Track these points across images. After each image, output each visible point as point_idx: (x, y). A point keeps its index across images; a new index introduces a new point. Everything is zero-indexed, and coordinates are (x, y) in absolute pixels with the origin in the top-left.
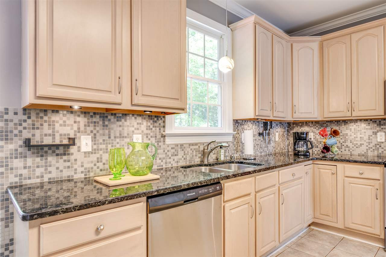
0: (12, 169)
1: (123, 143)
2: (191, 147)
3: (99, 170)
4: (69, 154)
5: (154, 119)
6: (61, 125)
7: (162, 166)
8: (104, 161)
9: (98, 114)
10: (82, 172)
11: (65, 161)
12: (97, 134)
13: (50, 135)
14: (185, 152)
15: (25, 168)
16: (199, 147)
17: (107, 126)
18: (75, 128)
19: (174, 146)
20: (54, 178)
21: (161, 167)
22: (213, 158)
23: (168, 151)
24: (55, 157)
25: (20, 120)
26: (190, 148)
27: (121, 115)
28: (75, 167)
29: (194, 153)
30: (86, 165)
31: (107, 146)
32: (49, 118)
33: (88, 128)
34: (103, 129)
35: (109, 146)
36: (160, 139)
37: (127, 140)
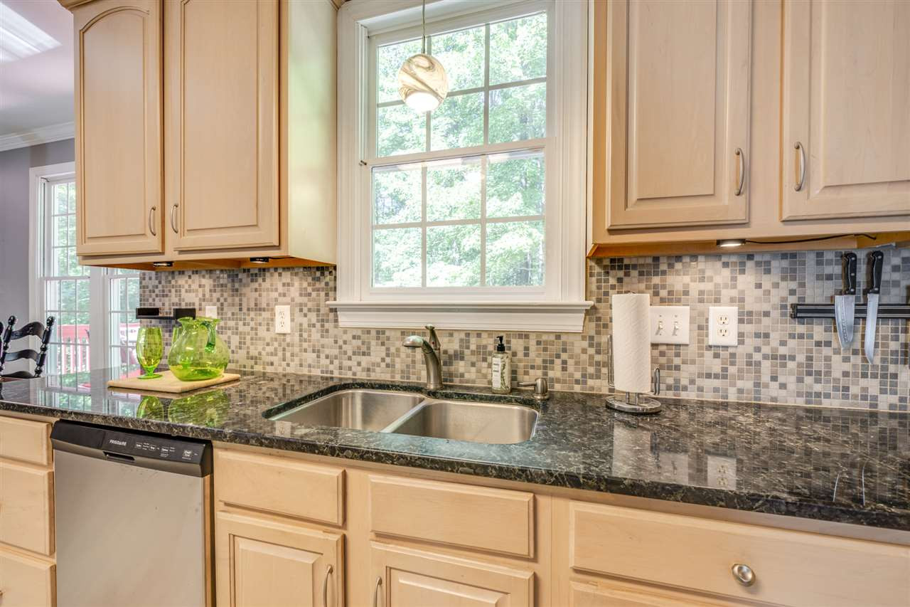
1: (260, 319)
6: (186, 291)
7: (332, 372)
12: (225, 304)
14: (388, 349)
17: (237, 290)
18: (201, 296)
19: (359, 333)
21: (329, 375)
23: (345, 342)
25: (153, 287)
27: (257, 271)
31: (237, 324)
32: (176, 282)
33: (214, 295)
34: (233, 296)
35: (241, 323)
36: (328, 315)
37: (266, 315)
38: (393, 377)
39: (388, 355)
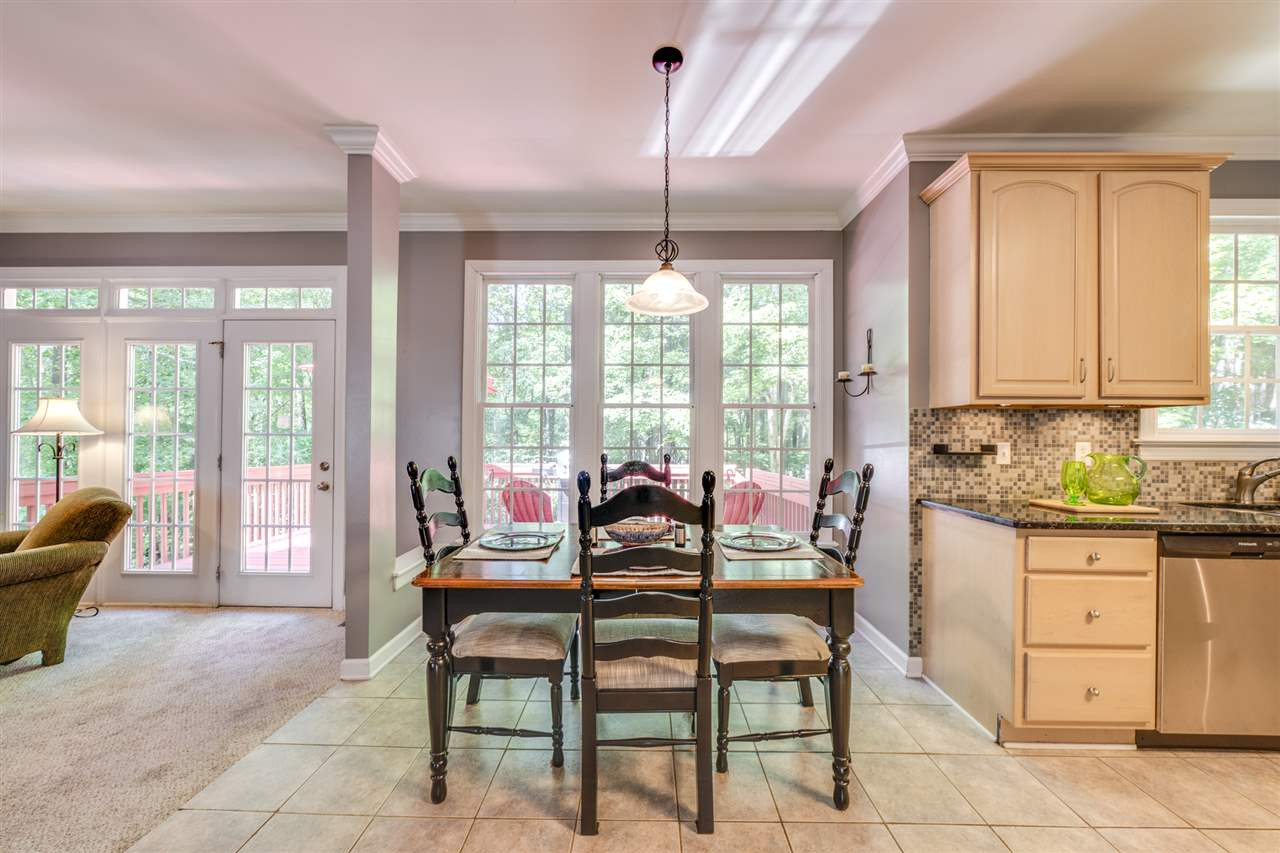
0: (920, 479)
2: (1201, 468)
3: (1020, 492)
4: (981, 467)
5: (1115, 416)
6: (971, 428)
8: (1028, 480)
9: (1019, 411)
10: (998, 493)
11: (976, 475)
12: (1019, 440)
13: (959, 441)
14: (1184, 477)
15: (933, 479)
16: (1223, 469)
17: (1032, 428)
18: (989, 432)
19: (1158, 465)
20: (963, 496)
22: (1266, 495)
24: (965, 470)
25: (928, 423)
26: (1197, 469)
27: (1055, 412)
28: (989, 484)
29: (1210, 481)
30: (1002, 483)
31: (1032, 459)
32: (958, 419)
33: (1006, 432)
34: (1028, 433)
35: (1037, 458)
36: (1128, 450)
37: (1065, 450)
38: (1188, 498)
39: (1184, 482)
